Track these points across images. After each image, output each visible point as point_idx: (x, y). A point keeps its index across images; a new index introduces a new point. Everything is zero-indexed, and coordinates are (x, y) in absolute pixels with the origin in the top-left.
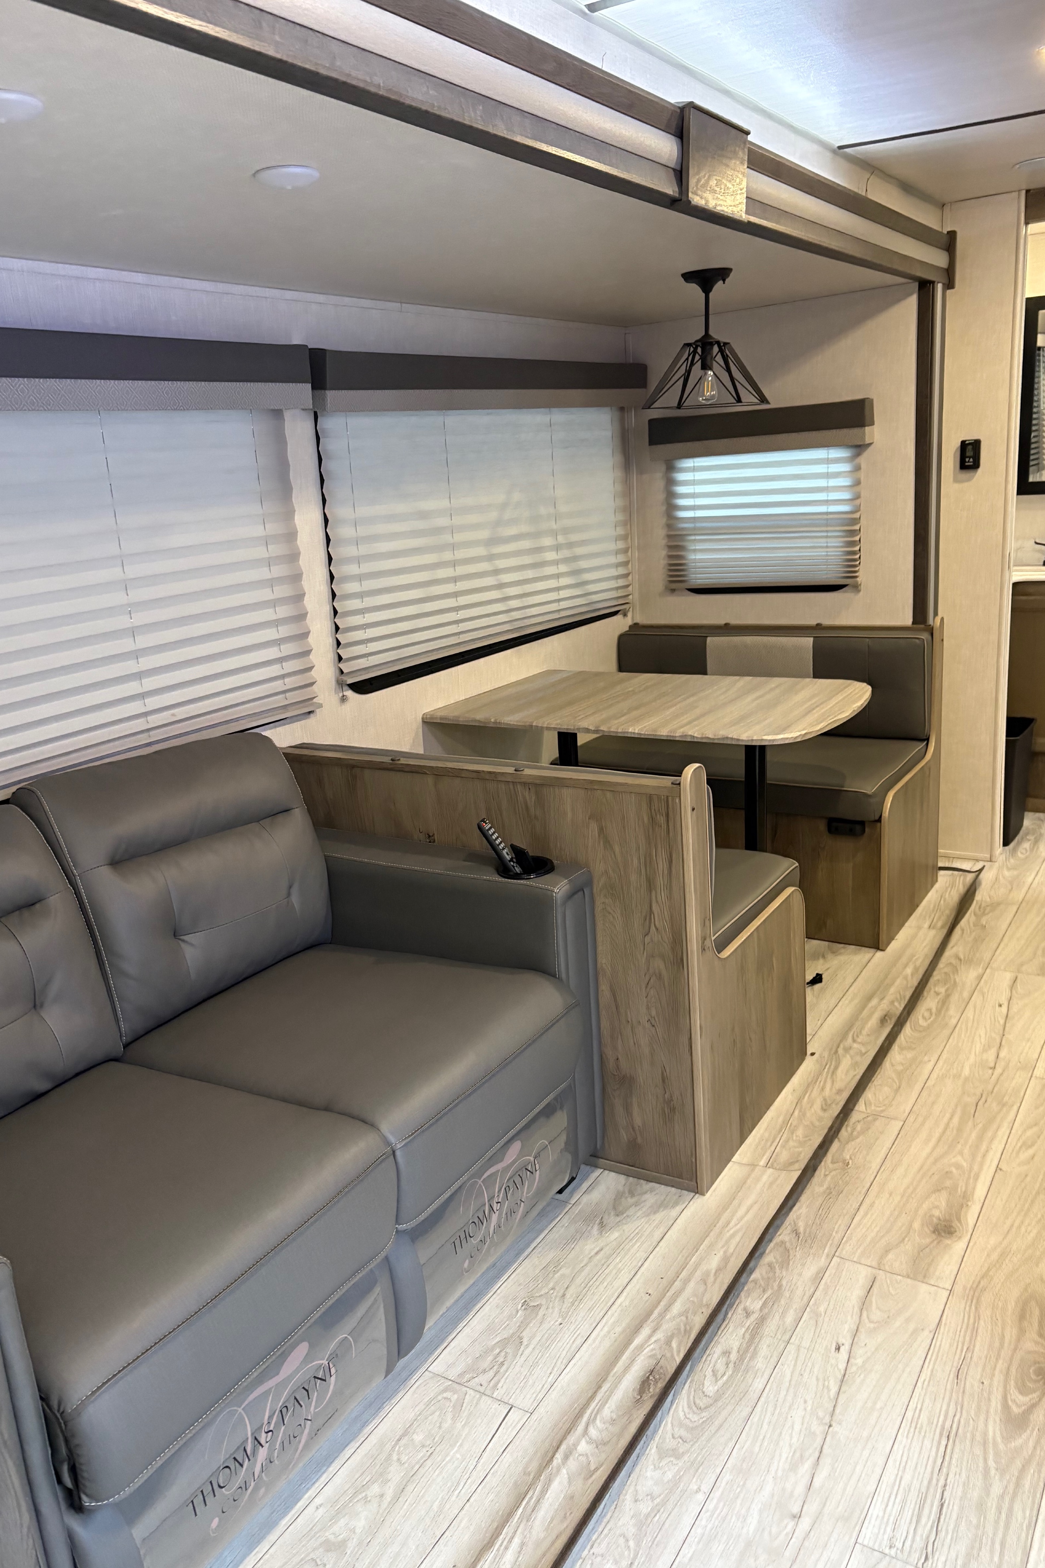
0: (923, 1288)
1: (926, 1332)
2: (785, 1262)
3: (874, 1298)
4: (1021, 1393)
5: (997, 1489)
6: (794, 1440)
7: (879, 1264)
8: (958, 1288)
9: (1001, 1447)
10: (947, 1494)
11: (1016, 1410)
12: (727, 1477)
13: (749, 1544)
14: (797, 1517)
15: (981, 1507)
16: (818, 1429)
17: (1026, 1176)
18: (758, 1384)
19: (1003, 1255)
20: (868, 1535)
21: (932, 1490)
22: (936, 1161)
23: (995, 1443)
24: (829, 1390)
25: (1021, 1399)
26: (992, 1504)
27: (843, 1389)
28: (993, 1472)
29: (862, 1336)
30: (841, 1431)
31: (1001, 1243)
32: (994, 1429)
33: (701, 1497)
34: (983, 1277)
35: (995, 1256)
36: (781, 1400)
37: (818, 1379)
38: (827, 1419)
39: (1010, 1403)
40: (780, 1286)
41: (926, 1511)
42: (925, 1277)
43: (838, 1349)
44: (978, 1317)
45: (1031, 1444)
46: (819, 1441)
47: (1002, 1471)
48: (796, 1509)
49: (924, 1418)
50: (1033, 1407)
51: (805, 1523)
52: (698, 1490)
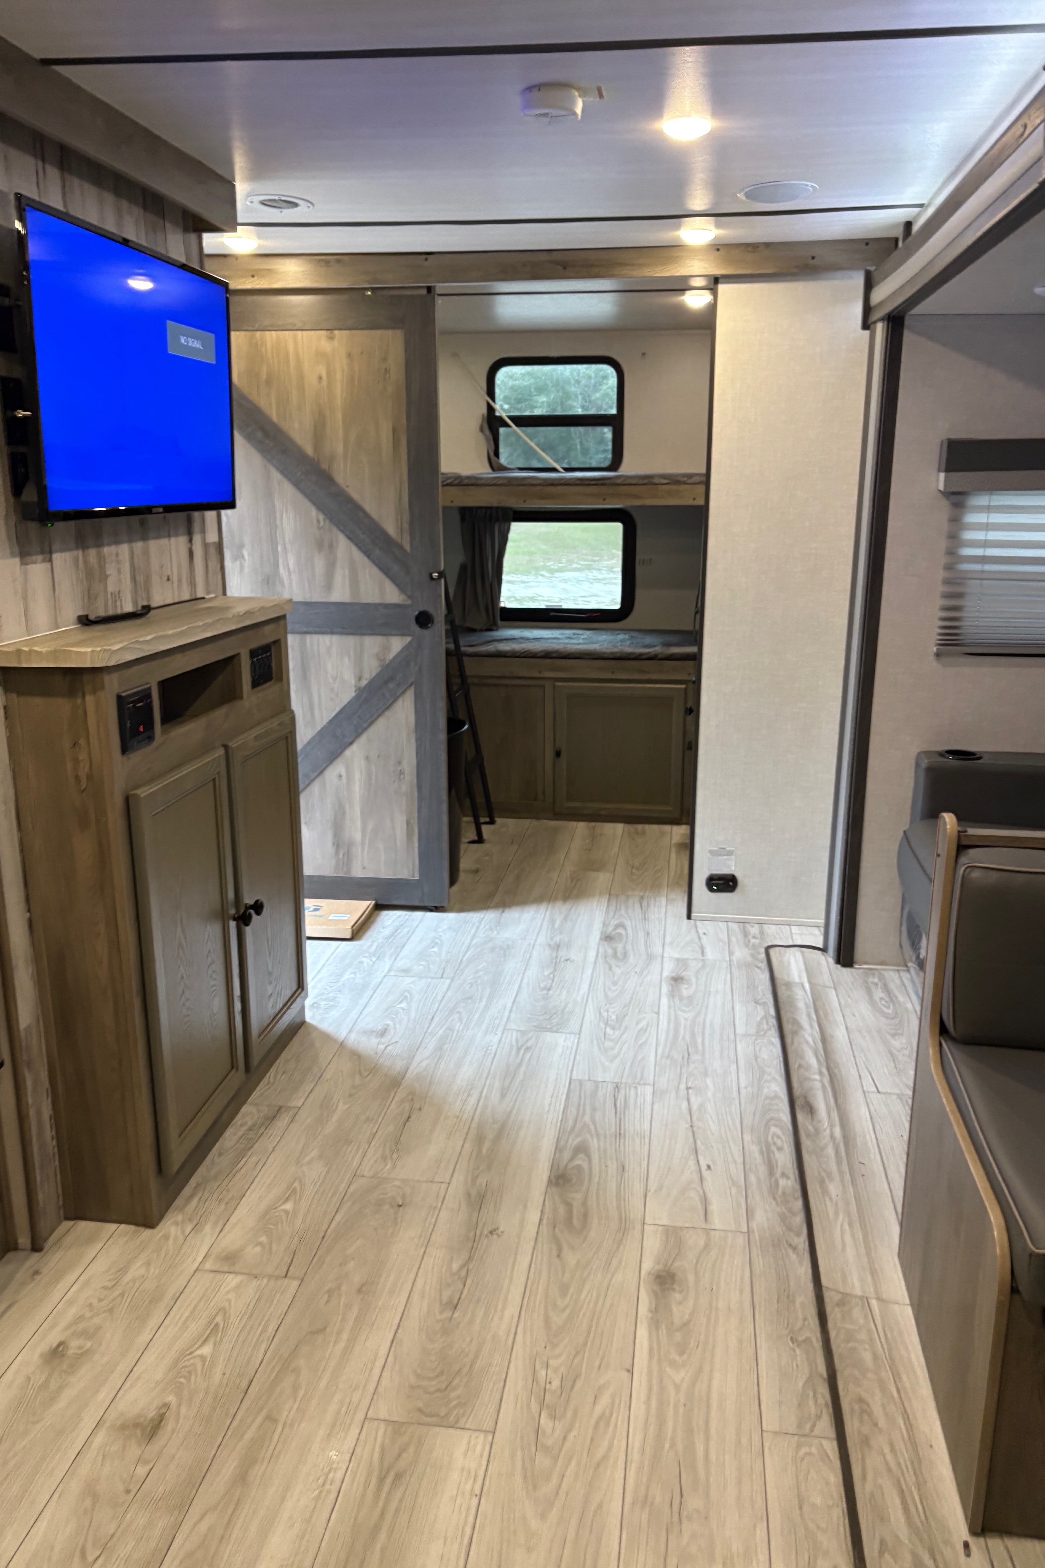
0: (665, 1221)
1: (653, 1190)
2: (783, 1218)
3: (700, 1206)
4: (580, 1166)
5: (587, 1118)
6: (709, 1117)
7: (708, 1234)
8: (638, 1227)
9: (588, 1136)
10: (613, 1110)
11: (581, 1156)
12: (735, 1094)
13: (706, 1074)
14: (688, 1088)
15: (594, 1109)
16: (696, 1123)
17: (600, 1367)
18: (747, 1137)
19: (608, 1264)
20: (649, 1090)
21: (622, 1110)
22: (700, 1369)
23: (592, 1136)
24: (702, 1143)
25: (577, 1162)
26: (588, 1111)
27: (693, 1146)
28: (591, 1124)
29: (696, 1177)
30: (684, 1125)
31: (613, 1276)
32: (594, 1144)
33: (742, 1085)
34: (622, 1239)
35: (615, 1262)
36: (728, 1132)
37: (712, 1147)
38: (695, 1129)
39: (586, 1159)
40: (774, 1199)
41: (623, 1102)
42: (667, 1231)
43: (709, 1167)
44: (618, 1207)
45: (570, 1141)
46: (694, 1118)
47: (585, 1125)
48: (690, 1091)
49: (638, 1141)
50: (572, 1159)
51: (683, 1087)
52: (746, 1088)
